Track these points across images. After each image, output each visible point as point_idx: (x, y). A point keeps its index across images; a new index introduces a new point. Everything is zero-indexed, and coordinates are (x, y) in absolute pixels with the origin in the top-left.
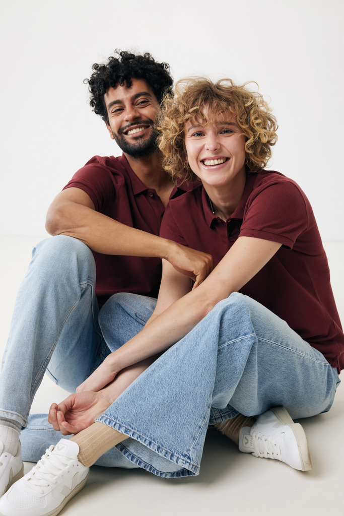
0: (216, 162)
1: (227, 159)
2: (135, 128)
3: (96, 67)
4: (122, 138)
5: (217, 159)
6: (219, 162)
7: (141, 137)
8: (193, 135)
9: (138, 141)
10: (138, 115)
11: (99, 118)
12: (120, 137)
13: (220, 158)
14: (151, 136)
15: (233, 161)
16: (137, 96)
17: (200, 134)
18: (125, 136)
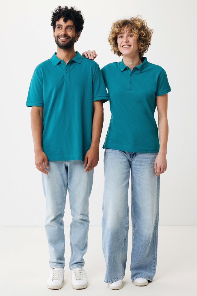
0: (127, 46)
1: (131, 46)
2: (64, 38)
3: (60, 7)
4: (58, 39)
5: (127, 45)
6: (128, 46)
7: (64, 42)
8: (120, 37)
9: (63, 43)
10: (66, 34)
11: (52, 27)
12: (57, 39)
13: (128, 45)
14: (68, 42)
15: (132, 47)
16: (69, 26)
17: (122, 37)
18: (59, 39)
